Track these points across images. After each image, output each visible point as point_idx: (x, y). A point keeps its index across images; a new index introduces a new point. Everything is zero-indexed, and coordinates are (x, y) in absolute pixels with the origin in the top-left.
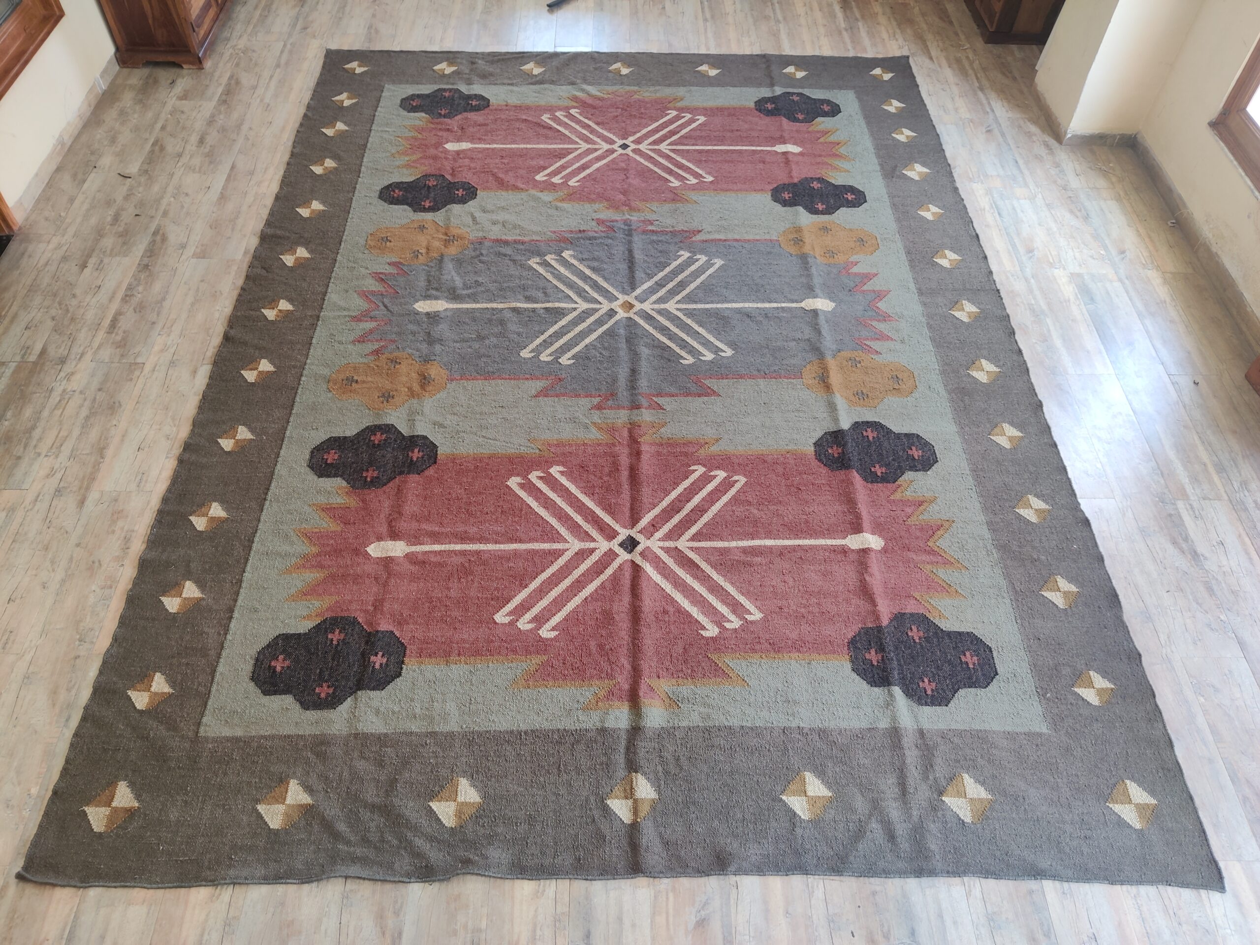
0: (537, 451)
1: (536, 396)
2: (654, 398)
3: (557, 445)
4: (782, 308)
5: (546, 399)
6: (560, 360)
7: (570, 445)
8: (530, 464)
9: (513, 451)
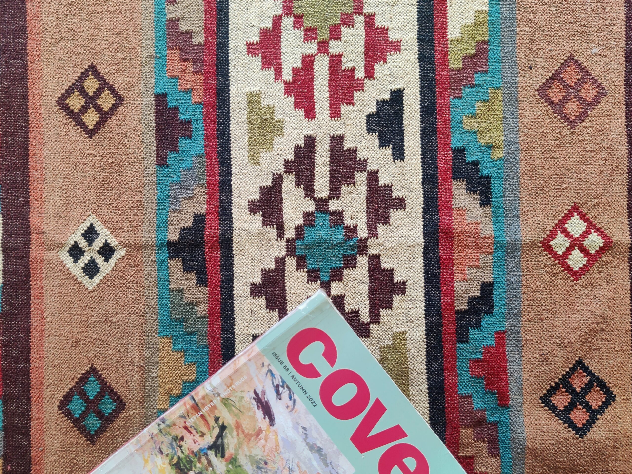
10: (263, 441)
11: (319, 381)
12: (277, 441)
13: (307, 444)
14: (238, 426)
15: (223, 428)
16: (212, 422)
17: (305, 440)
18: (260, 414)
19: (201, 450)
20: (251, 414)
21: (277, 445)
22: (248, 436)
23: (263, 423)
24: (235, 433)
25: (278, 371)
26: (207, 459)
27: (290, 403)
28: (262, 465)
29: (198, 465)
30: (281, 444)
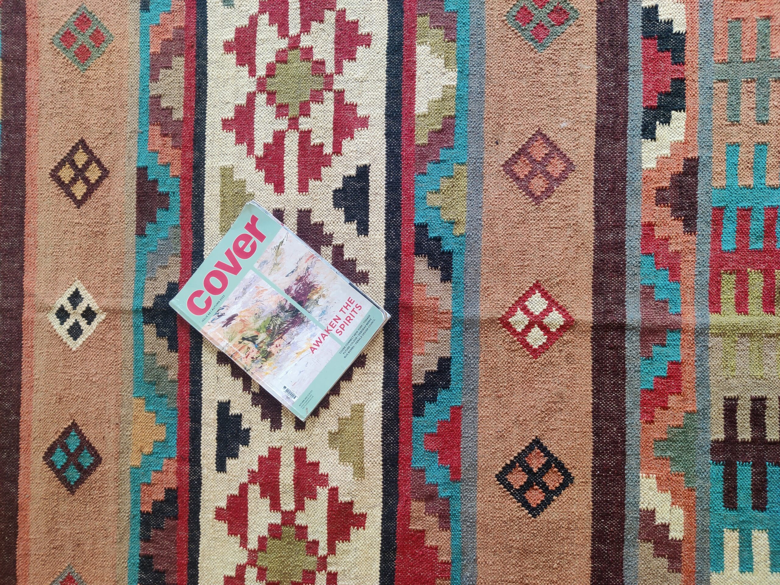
10: (246, 318)
12: (244, 311)
13: (243, 296)
14: (241, 332)
15: (244, 339)
16: (242, 345)
17: (241, 297)
18: (233, 322)
19: (256, 348)
20: (234, 326)
21: (247, 310)
22: (245, 326)
23: (237, 319)
24: (245, 332)
25: (211, 317)
26: (260, 343)
27: (225, 308)
28: (257, 316)
29: (264, 347)
30: (246, 309)
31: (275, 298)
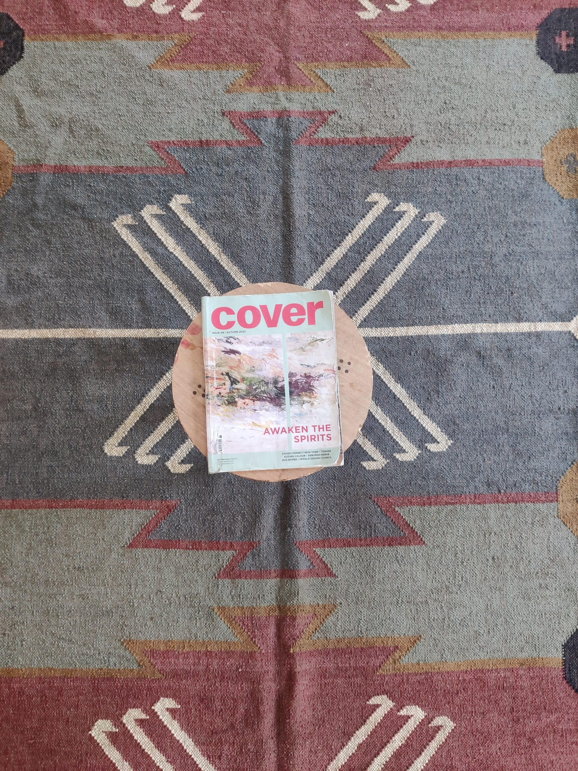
0: (135, 667)
1: (131, 546)
2: (318, 551)
3: (166, 654)
4: (538, 335)
5: (147, 552)
6: (169, 464)
7: (186, 656)
8: (124, 694)
9: (97, 665)
10: (244, 362)
11: (237, 323)
12: (248, 357)
13: (258, 345)
14: (231, 368)
15: (227, 374)
16: (222, 377)
17: (255, 345)
18: (232, 356)
19: (230, 389)
20: (230, 359)
21: (250, 358)
22: (238, 366)
23: (237, 357)
24: (233, 371)
25: (221, 336)
26: (235, 389)
27: (237, 341)
28: (253, 369)
29: (235, 394)
30: (250, 356)
31: (278, 370)
